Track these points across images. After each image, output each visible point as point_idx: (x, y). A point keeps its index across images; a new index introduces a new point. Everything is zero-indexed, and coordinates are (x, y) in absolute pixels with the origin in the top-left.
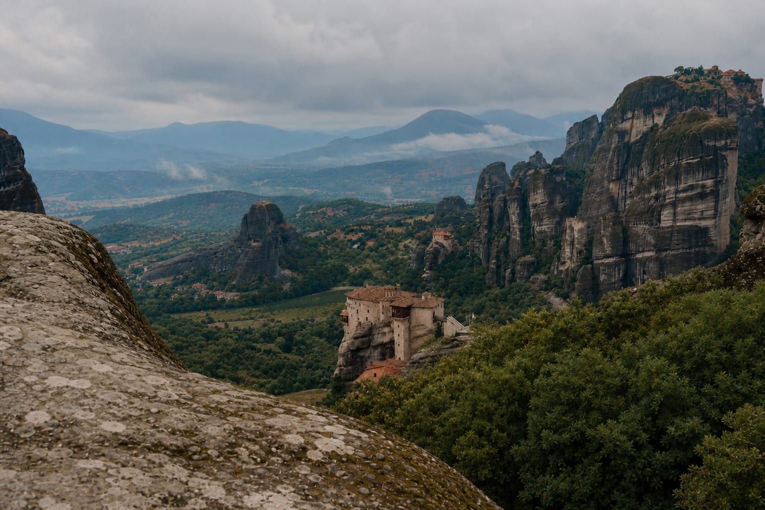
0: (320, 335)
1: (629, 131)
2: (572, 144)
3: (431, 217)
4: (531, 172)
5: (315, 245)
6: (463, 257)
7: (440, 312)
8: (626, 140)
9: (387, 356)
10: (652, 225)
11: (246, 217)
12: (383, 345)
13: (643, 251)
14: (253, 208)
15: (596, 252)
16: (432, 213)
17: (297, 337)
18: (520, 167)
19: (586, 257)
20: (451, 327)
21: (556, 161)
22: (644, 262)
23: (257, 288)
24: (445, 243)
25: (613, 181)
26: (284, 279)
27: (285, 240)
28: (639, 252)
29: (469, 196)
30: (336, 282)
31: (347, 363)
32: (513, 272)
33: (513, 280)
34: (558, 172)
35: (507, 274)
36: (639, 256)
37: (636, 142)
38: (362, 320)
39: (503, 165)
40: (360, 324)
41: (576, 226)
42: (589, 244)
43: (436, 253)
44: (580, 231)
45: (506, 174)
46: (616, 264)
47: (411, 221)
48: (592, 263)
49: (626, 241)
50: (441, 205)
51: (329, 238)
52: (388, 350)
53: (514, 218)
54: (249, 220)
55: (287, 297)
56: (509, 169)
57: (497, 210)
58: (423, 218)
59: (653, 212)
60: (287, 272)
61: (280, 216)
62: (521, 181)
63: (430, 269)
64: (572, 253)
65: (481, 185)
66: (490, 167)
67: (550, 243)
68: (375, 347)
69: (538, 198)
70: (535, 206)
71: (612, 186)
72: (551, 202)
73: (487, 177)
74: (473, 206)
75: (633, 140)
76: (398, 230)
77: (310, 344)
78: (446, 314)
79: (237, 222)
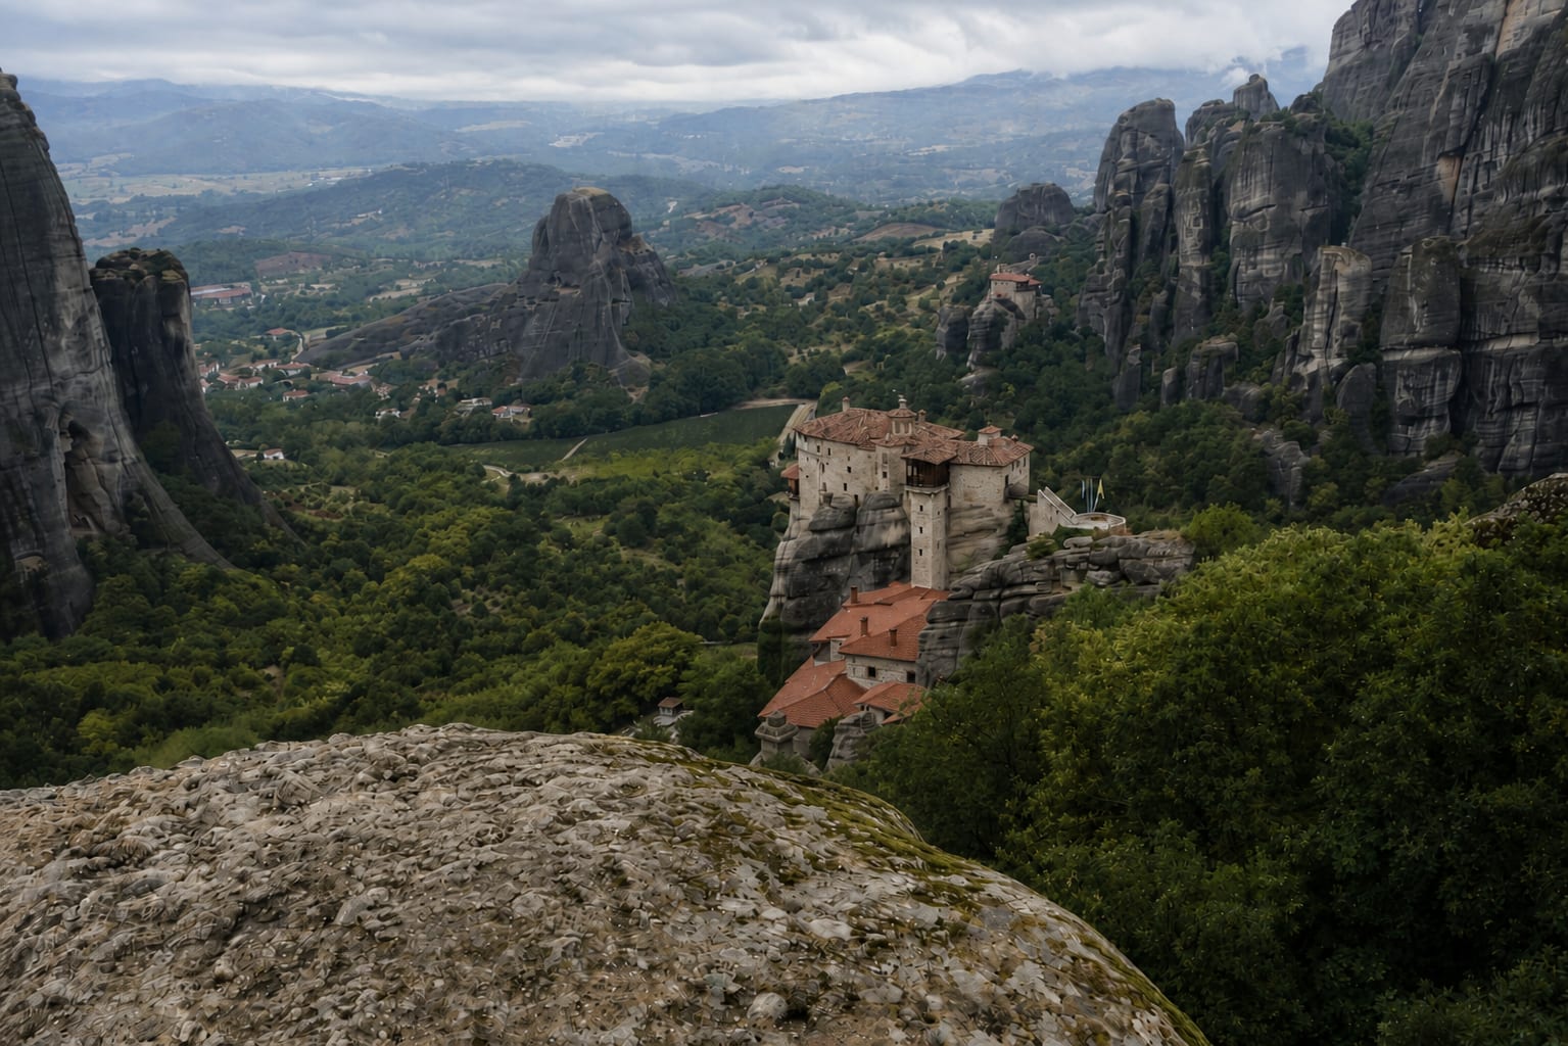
0: (717, 510)
1: (1497, 27)
2: (1346, 60)
3: (986, 235)
4: (1238, 127)
5: (705, 297)
6: (1059, 333)
7: (1021, 477)
8: (1487, 49)
9: (892, 577)
10: (1536, 267)
11: (542, 227)
12: (881, 552)
13: (1510, 335)
14: (561, 202)
15: (1390, 332)
16: (991, 225)
17: (663, 517)
18: (1211, 115)
19: (1365, 345)
20: (1048, 514)
21: (1303, 103)
22: (1511, 361)
23: (569, 397)
24: (1019, 299)
25: (1444, 155)
26: (634, 376)
27: (637, 283)
28: (1498, 337)
29: (1081, 184)
30: (754, 386)
31: (797, 590)
32: (1180, 376)
33: (1177, 392)
34: (1306, 132)
35: (1167, 381)
36: (1498, 346)
37: (1513, 54)
38: (834, 487)
39: (1166, 110)
40: (829, 498)
41: (1344, 267)
42: (1373, 313)
43: (996, 324)
44: (1354, 280)
45: (1176, 131)
46: (1438, 363)
47: (939, 244)
48: (1377, 360)
49: (1468, 311)
50: (1009, 207)
51: (741, 280)
52: (893, 563)
53: (1189, 242)
54: (550, 232)
55: (639, 420)
56: (1182, 119)
57: (1148, 223)
58: (967, 236)
59: (1544, 235)
60: (643, 360)
61: (625, 225)
62: (1212, 149)
63: (981, 362)
64: (1328, 334)
65: (1110, 159)
66: (1136, 112)
67: (1275, 310)
68: (864, 557)
69: (1251, 196)
70: (1243, 215)
71: (1443, 167)
72: (1286, 207)
73: (1127, 137)
74: (1089, 212)
75: (1503, 49)
76: (905, 265)
77: (696, 533)
78: (1037, 482)
79: (522, 237)
